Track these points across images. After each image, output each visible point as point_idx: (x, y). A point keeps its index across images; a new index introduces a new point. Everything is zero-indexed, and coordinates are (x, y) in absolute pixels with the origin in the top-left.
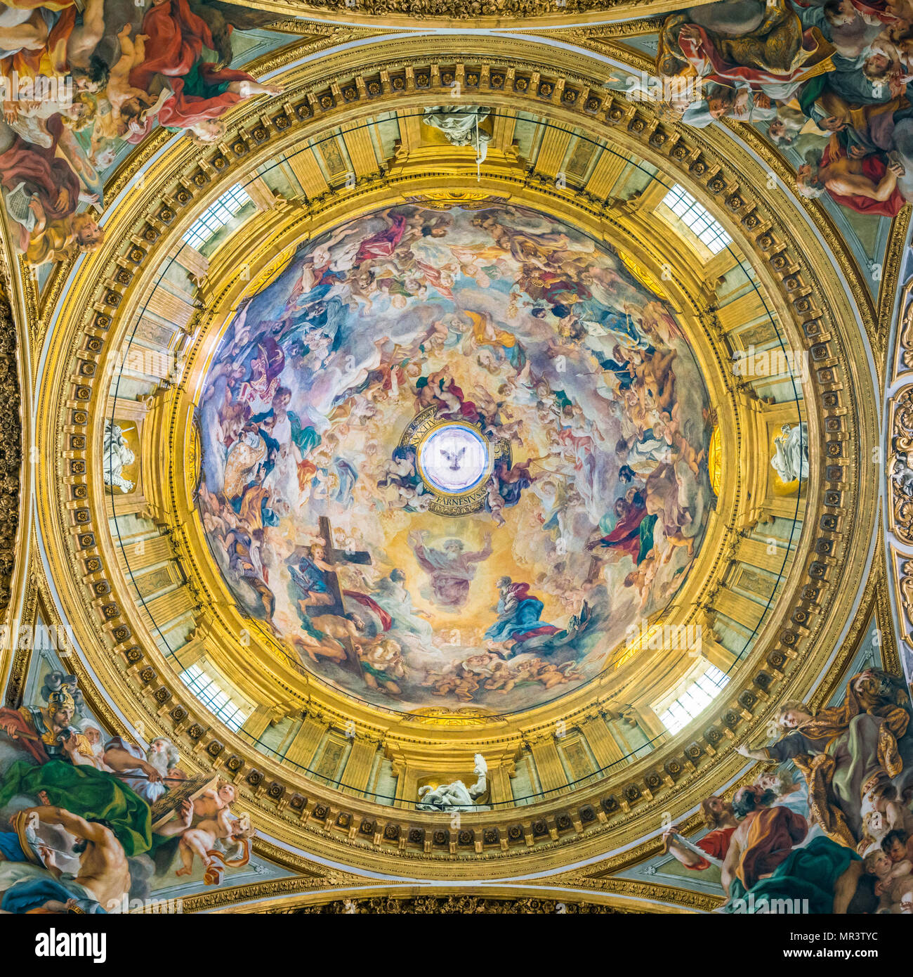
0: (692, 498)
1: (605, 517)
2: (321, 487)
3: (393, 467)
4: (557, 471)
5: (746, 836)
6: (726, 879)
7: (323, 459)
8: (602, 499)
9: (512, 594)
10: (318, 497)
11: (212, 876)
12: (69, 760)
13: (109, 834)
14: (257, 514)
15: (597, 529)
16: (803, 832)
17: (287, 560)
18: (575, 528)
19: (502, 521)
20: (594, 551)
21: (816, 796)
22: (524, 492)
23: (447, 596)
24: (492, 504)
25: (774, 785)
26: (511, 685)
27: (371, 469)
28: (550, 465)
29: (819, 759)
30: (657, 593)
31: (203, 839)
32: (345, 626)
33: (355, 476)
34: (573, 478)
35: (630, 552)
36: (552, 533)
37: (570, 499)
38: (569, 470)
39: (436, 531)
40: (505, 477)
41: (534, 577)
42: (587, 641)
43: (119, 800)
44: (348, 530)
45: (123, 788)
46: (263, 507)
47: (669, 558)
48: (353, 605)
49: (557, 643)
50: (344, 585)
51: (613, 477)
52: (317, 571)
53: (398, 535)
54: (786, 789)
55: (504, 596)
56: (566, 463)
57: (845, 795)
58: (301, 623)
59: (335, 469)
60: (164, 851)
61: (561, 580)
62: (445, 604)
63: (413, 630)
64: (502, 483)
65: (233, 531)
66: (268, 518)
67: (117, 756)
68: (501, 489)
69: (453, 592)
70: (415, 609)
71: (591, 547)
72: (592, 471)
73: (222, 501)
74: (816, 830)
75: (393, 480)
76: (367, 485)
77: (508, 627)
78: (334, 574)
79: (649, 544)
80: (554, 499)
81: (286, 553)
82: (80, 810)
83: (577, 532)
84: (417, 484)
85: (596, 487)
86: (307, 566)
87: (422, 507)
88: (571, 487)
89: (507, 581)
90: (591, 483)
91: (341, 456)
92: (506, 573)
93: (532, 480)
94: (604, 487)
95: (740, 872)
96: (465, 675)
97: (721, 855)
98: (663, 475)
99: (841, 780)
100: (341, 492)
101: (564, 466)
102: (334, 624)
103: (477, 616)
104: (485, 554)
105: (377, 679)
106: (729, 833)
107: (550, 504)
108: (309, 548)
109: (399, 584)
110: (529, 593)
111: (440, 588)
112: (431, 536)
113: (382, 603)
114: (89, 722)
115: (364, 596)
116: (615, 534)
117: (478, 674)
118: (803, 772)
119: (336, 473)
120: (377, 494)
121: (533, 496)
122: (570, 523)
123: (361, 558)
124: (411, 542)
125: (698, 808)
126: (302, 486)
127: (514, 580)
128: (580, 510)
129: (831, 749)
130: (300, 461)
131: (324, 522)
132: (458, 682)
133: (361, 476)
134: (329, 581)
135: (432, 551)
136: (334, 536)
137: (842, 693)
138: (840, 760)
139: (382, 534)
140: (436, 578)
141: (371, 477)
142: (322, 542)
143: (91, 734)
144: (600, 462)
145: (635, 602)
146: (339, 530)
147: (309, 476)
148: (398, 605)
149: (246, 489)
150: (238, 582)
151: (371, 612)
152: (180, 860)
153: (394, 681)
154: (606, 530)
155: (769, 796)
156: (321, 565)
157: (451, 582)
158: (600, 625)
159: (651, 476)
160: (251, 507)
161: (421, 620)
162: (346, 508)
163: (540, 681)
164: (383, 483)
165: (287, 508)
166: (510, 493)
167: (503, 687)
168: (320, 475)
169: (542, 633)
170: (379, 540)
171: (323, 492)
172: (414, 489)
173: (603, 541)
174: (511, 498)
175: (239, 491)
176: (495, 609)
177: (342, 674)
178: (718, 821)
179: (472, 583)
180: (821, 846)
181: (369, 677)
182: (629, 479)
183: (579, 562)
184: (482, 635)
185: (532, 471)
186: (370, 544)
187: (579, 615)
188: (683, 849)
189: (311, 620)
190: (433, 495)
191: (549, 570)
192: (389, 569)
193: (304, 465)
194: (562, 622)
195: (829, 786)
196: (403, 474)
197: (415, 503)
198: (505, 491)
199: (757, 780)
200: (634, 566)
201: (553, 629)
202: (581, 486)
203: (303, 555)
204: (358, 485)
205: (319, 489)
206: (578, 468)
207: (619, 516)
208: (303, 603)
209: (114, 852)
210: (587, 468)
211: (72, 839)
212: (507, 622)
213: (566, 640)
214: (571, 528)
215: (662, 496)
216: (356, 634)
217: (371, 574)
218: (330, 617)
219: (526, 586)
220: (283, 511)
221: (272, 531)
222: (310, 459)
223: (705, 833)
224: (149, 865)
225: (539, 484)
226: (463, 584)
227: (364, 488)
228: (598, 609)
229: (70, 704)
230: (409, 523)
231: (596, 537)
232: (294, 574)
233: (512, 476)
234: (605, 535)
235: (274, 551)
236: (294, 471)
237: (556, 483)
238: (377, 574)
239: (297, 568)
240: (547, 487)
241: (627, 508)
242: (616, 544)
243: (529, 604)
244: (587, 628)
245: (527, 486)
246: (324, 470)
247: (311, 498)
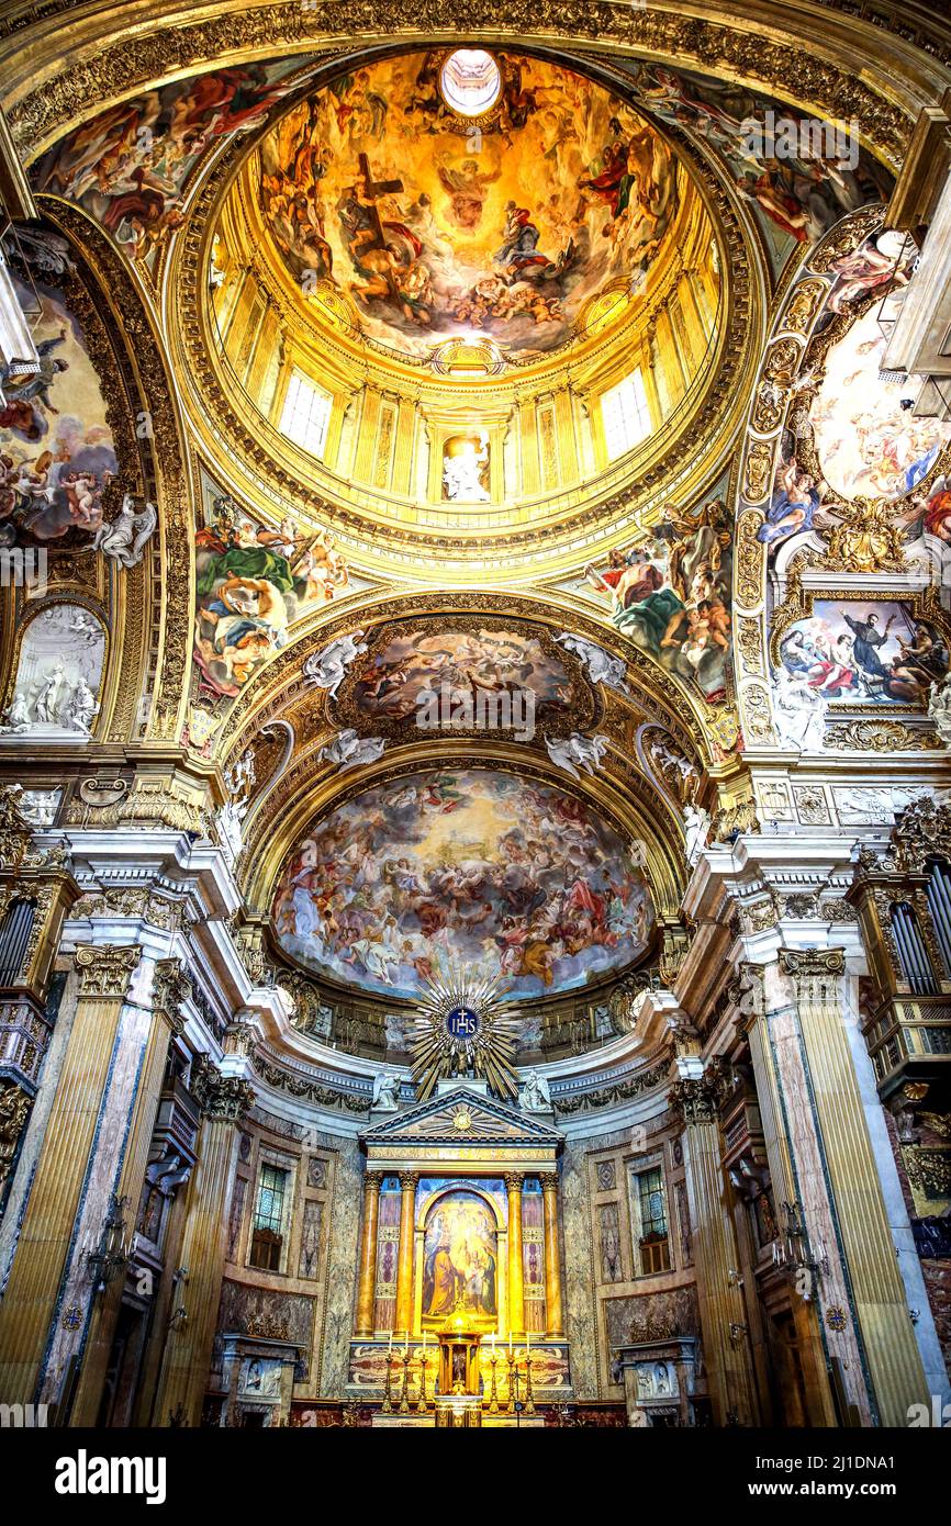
0: (662, 179)
1: (594, 160)
2: (358, 125)
3: (418, 93)
4: (559, 104)
5: (631, 577)
6: (615, 601)
7: (357, 98)
8: (594, 142)
9: (515, 219)
10: (356, 136)
11: (329, 594)
12: (239, 548)
13: (269, 584)
14: (308, 173)
15: (586, 170)
16: (660, 584)
17: (337, 207)
18: (570, 164)
19: (511, 144)
20: (583, 191)
21: (672, 565)
22: (531, 118)
23: (465, 218)
24: (502, 126)
25: (651, 552)
26: (510, 314)
27: (398, 98)
28: (553, 96)
29: (678, 544)
30: (625, 255)
31: (319, 573)
32: (386, 259)
33: (386, 107)
34: (572, 114)
35: (611, 203)
36: (551, 163)
37: (568, 134)
38: (568, 105)
39: (455, 152)
40: (514, 102)
41: (535, 205)
42: (569, 280)
43: (270, 562)
44: (383, 161)
45: (271, 554)
46: (313, 163)
47: (638, 224)
48: (391, 236)
49: (547, 276)
50: (384, 217)
51: (604, 125)
52: (361, 208)
53: (424, 159)
54: (657, 556)
55: (509, 221)
56: (566, 98)
57: (687, 570)
58: (353, 266)
59: (368, 106)
60: (300, 586)
61: (555, 212)
62: (463, 226)
63: (438, 254)
64: (512, 107)
65: (294, 200)
66: (318, 173)
67: (264, 536)
68: (510, 112)
69: (469, 214)
70: (439, 232)
71: (580, 186)
72: (588, 111)
73: (280, 178)
74: (667, 585)
75: (418, 105)
76: (397, 115)
77: (512, 252)
78: (374, 208)
79: (624, 202)
80: (554, 130)
81: (335, 200)
82: (251, 575)
83: (571, 168)
84: (438, 106)
85: (590, 129)
86: (352, 205)
87: (443, 128)
88: (569, 122)
89: (512, 206)
90: (586, 123)
91: (373, 91)
92: (512, 198)
93: (539, 108)
94: (596, 132)
95: (623, 598)
96: (478, 300)
97: (614, 586)
98: (644, 143)
99: (687, 560)
100: (374, 126)
101: (564, 101)
102: (378, 259)
103: (488, 238)
104: (495, 176)
105: (412, 309)
106: (620, 574)
107: (551, 134)
108: (352, 188)
109: (426, 209)
110: (530, 220)
111: (459, 210)
112: (451, 158)
113: (413, 228)
114: (244, 521)
115: (400, 225)
116: (601, 180)
117: (487, 299)
118: (667, 549)
119: (369, 108)
120: (405, 121)
121: (537, 123)
122: (566, 158)
123: (394, 187)
124: (435, 165)
125: (607, 555)
126: (342, 131)
127: (518, 206)
128: (575, 147)
129: (686, 540)
130: (338, 106)
131: (363, 159)
132: (472, 307)
133: (391, 106)
134: (371, 214)
135: (452, 172)
136: (372, 170)
137: (699, 510)
138: (689, 549)
139: (410, 159)
140: (456, 200)
141: (399, 105)
142: (362, 179)
143: (247, 527)
144: (595, 106)
145: (608, 255)
146: (376, 163)
147: (347, 119)
148: (426, 230)
149: (297, 154)
150: (302, 250)
151: (405, 240)
152: (310, 590)
153: (425, 309)
154: (594, 173)
155: (647, 557)
156: (363, 202)
157: (468, 204)
158: (580, 267)
159: (634, 138)
160: (304, 168)
161: (445, 243)
162: (379, 140)
163: (532, 312)
164: (409, 110)
165: (331, 156)
166: (518, 116)
167: (504, 315)
168: (355, 114)
169: (537, 263)
170: (408, 167)
171: (360, 130)
172: (436, 112)
173: (590, 183)
174: (518, 123)
175: (292, 159)
176: (502, 233)
177: (388, 311)
178: (616, 565)
179: (484, 205)
180: (667, 596)
181: (407, 308)
182: (617, 132)
183: (570, 198)
184: (491, 259)
185: (538, 99)
186: (402, 172)
187: (566, 251)
188: (594, 577)
189: (360, 260)
190: (452, 116)
191: (547, 201)
192: (417, 194)
193: (343, 110)
194: (552, 256)
195: (680, 562)
196: (426, 97)
197: (437, 126)
198: (514, 115)
199: (641, 546)
200: (611, 218)
201: (546, 261)
202: (578, 123)
203: (349, 197)
204: (389, 115)
205: (356, 129)
206: (577, 105)
207: (606, 164)
208: (353, 245)
209: (274, 592)
210: (584, 108)
211: (250, 593)
212: (511, 247)
213: (554, 274)
214: (566, 163)
215: (641, 161)
216: (395, 264)
217: (404, 201)
218: (374, 253)
219: (528, 213)
220: (329, 160)
221: (324, 184)
222: (346, 102)
223: (608, 570)
224: (294, 596)
225: (543, 113)
226: (477, 205)
227: (393, 117)
228: (581, 250)
229: (231, 513)
230: (432, 145)
231: (585, 177)
232: (343, 219)
233: (520, 101)
234: (593, 178)
235: (325, 203)
236: (333, 119)
237: (557, 115)
238: (409, 200)
239: (344, 211)
240: (550, 118)
241: (613, 159)
242: (600, 191)
243: (528, 231)
244: (571, 267)
245: (533, 113)
246: (358, 109)
247: (351, 139)
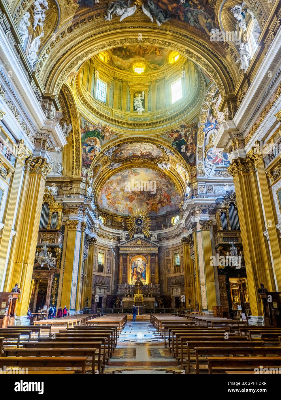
5: (176, 135)
6: (172, 140)
11: (109, 139)
12: (90, 131)
13: (96, 138)
21: (185, 134)
25: (180, 130)
26: (150, 53)
29: (186, 130)
31: (107, 134)
43: (96, 133)
45: (97, 131)
54: (181, 131)
57: (188, 136)
60: (103, 137)
67: (95, 128)
74: (183, 138)
82: (92, 137)
95: (174, 140)
96: (142, 48)
97: (172, 137)
99: (188, 133)
106: (173, 134)
114: (90, 125)
117: (144, 48)
118: (184, 130)
125: (170, 130)
129: (188, 129)
132: (140, 50)
137: (191, 123)
138: (188, 131)
143: (91, 127)
152: (105, 138)
153: (128, 51)
155: (179, 131)
163: (155, 53)
167: (148, 53)
178: (172, 132)
180: (183, 140)
181: (123, 51)
188: (168, 135)
195: (186, 134)
199: (178, 129)
209: (98, 140)
211: (93, 140)
223: (171, 133)
224: (102, 140)
229: (88, 124)
